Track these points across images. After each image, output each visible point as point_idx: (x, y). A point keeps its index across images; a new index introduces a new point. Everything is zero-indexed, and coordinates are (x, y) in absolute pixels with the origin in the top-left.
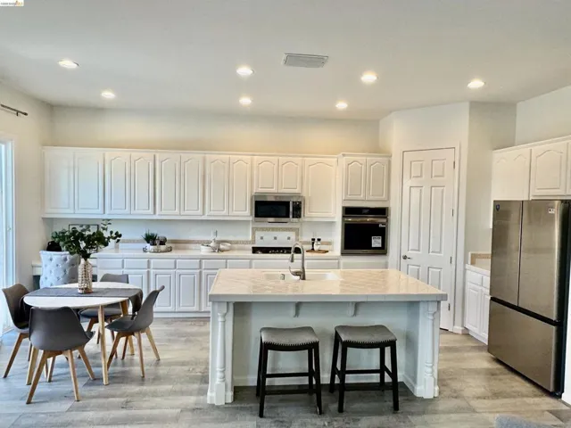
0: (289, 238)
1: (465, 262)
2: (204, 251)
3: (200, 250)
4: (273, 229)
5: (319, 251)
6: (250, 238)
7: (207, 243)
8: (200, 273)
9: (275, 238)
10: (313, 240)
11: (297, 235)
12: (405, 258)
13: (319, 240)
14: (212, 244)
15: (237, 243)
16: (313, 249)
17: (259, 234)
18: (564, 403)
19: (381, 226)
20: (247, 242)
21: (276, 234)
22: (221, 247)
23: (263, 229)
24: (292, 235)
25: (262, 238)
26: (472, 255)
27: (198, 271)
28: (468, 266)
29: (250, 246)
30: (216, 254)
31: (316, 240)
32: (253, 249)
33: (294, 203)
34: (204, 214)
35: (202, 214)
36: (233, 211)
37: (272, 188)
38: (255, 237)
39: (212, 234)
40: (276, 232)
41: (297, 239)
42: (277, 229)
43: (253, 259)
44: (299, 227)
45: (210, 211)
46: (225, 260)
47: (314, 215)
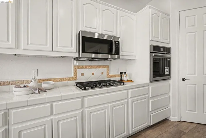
0: (102, 73)
4: (90, 67)
5: (128, 81)
6: (73, 75)
9: (93, 74)
10: (121, 73)
11: (108, 70)
12: (184, 80)
13: (125, 73)
14: (32, 84)
15: (60, 80)
16: (121, 80)
17: (80, 71)
19: (168, 59)
20: (70, 79)
22: (44, 86)
23: (83, 67)
24: (104, 70)
25: (82, 74)
29: (73, 82)
31: (123, 73)
32: (76, 85)
33: (115, 42)
34: (17, 47)
35: (14, 47)
36: (57, 46)
37: (96, 29)
38: (76, 74)
39: (33, 72)
40: (93, 69)
41: (108, 74)
42: (95, 67)
43: (85, 96)
44: (109, 65)
45: (28, 44)
46: (49, 104)
47: (125, 54)
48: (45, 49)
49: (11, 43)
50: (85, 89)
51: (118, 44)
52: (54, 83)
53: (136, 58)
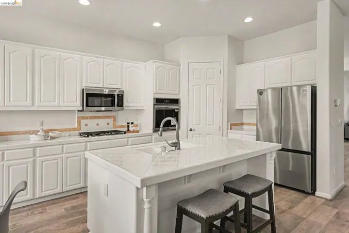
0: (108, 124)
1: (228, 129)
2: (34, 139)
3: (29, 139)
4: (95, 118)
5: (134, 132)
6: (76, 126)
7: (36, 132)
8: (34, 161)
9: (98, 125)
10: (128, 123)
11: (114, 120)
12: (191, 130)
13: (132, 123)
14: (40, 133)
16: (128, 130)
17: (83, 122)
18: (318, 197)
19: (176, 111)
20: (74, 129)
21: (97, 121)
22: (51, 134)
23: (87, 118)
24: (111, 121)
25: (86, 125)
26: (231, 124)
27: (32, 159)
28: (229, 131)
29: (77, 132)
30: (49, 141)
31: (130, 124)
32: (80, 135)
33: (118, 95)
34: (33, 105)
35: (31, 105)
36: (64, 102)
37: (99, 84)
38: (80, 125)
39: (38, 123)
40: (97, 120)
41: (114, 124)
42: (99, 117)
43: (88, 142)
44: (115, 115)
45: (40, 102)
46: (61, 146)
47: (130, 105)
48: (54, 105)
49: (29, 102)
50: (88, 137)
51: (121, 97)
52: (59, 132)
53: (144, 108)
